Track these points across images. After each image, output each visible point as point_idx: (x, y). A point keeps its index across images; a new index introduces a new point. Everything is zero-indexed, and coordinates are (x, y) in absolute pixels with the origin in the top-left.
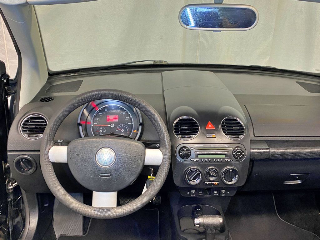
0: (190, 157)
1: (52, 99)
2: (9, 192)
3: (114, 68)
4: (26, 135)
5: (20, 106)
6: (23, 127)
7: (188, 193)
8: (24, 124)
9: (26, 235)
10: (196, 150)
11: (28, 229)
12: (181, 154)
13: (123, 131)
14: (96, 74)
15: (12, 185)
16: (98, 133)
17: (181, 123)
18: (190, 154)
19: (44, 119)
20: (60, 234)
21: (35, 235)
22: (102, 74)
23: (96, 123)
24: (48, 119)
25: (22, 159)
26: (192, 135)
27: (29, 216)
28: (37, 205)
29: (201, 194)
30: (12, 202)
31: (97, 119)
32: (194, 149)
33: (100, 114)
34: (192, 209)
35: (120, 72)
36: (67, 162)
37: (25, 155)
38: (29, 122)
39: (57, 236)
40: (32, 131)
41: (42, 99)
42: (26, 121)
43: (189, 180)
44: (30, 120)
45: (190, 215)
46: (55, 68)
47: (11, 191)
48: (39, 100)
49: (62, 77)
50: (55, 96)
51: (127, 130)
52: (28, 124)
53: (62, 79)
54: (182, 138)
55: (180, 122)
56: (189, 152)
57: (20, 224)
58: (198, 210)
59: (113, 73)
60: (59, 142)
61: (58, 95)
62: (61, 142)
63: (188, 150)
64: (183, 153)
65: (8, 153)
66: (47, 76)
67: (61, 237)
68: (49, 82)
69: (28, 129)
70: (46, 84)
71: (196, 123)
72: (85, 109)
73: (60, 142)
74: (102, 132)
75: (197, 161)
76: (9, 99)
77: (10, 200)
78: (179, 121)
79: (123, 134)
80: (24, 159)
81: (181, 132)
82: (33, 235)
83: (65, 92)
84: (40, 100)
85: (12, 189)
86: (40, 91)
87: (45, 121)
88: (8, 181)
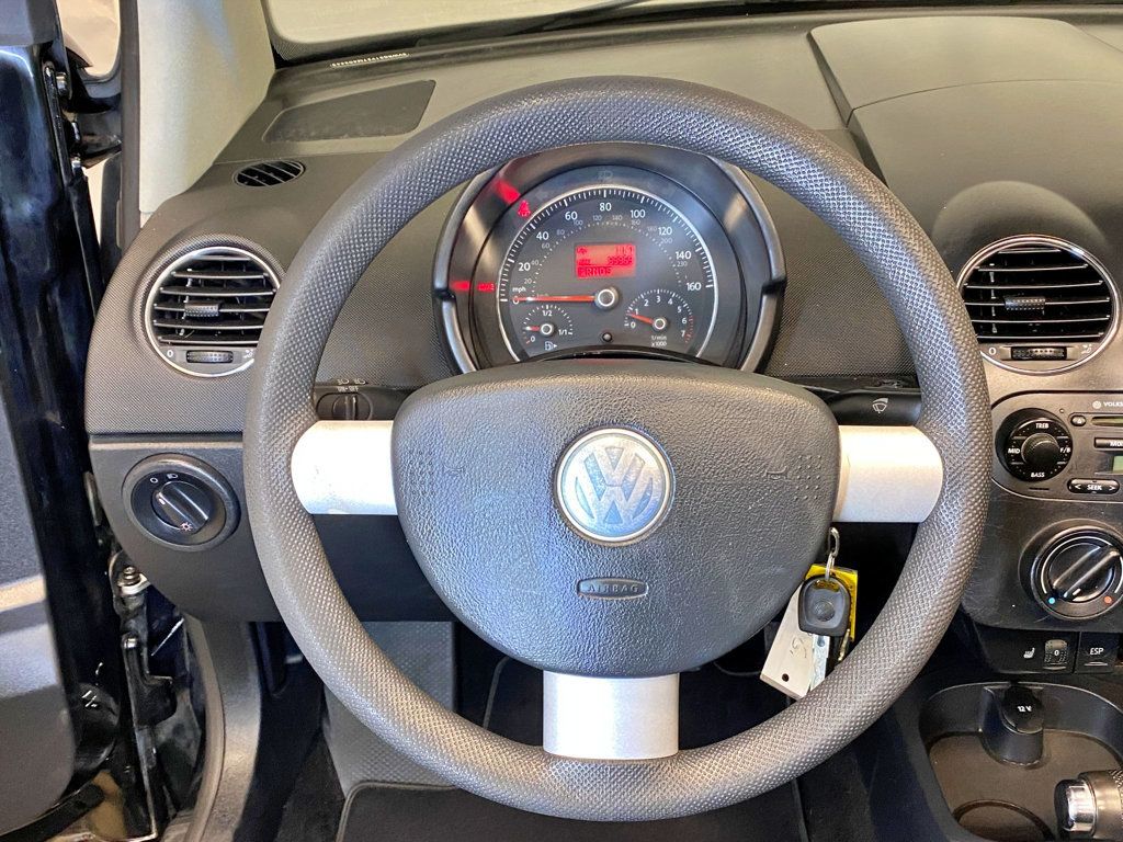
0: (1063, 466)
1: (296, 172)
2: (128, 612)
3: (571, 23)
4: (174, 355)
5: (142, 207)
6: (157, 315)
7: (1029, 655)
8: (161, 298)
9: (210, 803)
10: (1102, 431)
11: (218, 770)
12: (1016, 451)
13: (660, 323)
14: (496, 54)
15: (136, 581)
16: (533, 339)
17: (1000, 278)
18: (1068, 450)
19: (259, 270)
20: (360, 776)
21: (250, 797)
22: (519, 51)
23: (524, 289)
24: (278, 267)
25: (162, 476)
26: (1076, 345)
27: (219, 712)
28: (255, 667)
29: (1096, 658)
30: (145, 650)
31: (524, 267)
32: (1090, 423)
33: (540, 236)
34: (985, 702)
35: (604, 42)
36: (396, 514)
37: (179, 458)
38: (189, 283)
39: (347, 786)
40: (203, 331)
41: (250, 171)
42: (171, 282)
43: (1055, 593)
44: (190, 277)
45: (972, 730)
46: (305, 29)
47: (133, 606)
48: (234, 176)
49: (337, 71)
50: (313, 158)
51: (684, 321)
52: (184, 298)
53: (336, 80)
54: (1013, 359)
55: (992, 270)
56: (1062, 443)
57: (189, 735)
58: (1022, 709)
59: (571, 45)
60: (342, 389)
61: (320, 152)
62: (352, 389)
63: (1055, 428)
64: (1027, 446)
65: (94, 447)
66: (270, 69)
67: (365, 793)
68: (278, 91)
69: (183, 323)
70: (264, 102)
71: (1092, 274)
72: (471, 209)
73: (348, 393)
74: (555, 331)
75: (1105, 490)
76: (95, 175)
77: (131, 644)
78: (985, 264)
79: (661, 342)
80: (170, 476)
81: (1002, 329)
82: (242, 801)
83: (355, 135)
84: (241, 179)
85: (137, 595)
86: (237, 135)
87: (268, 279)
88: (116, 561)
